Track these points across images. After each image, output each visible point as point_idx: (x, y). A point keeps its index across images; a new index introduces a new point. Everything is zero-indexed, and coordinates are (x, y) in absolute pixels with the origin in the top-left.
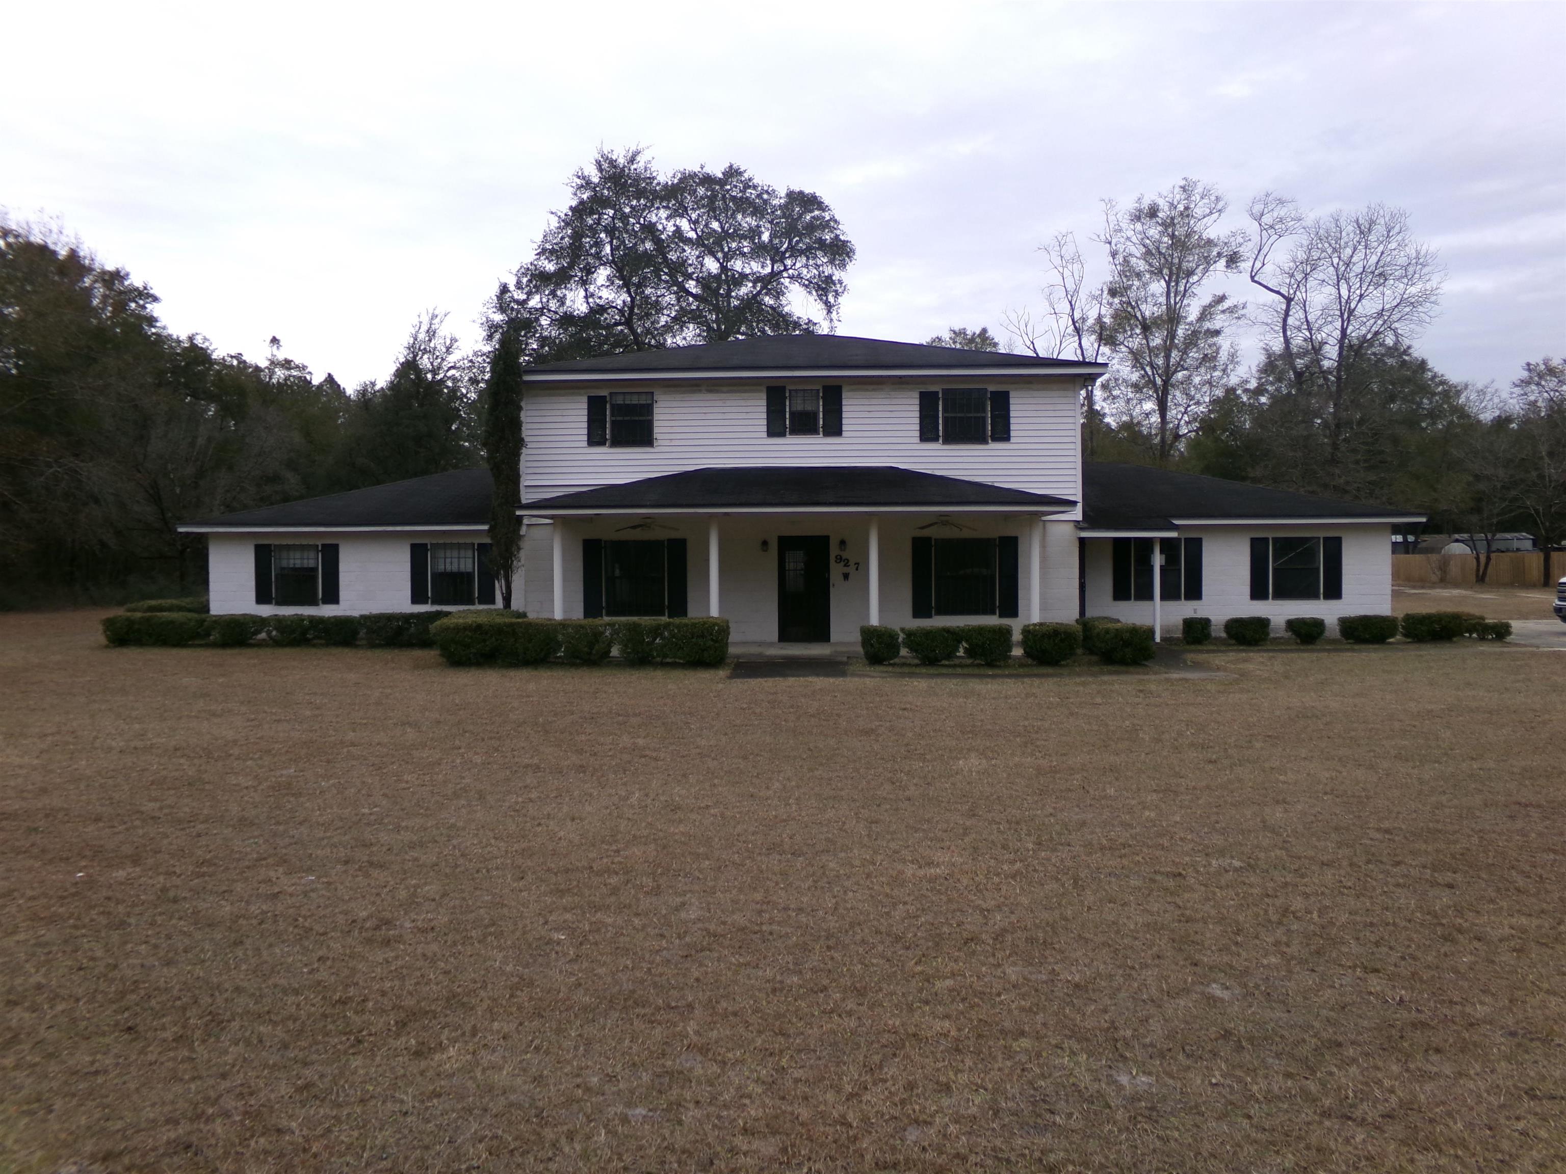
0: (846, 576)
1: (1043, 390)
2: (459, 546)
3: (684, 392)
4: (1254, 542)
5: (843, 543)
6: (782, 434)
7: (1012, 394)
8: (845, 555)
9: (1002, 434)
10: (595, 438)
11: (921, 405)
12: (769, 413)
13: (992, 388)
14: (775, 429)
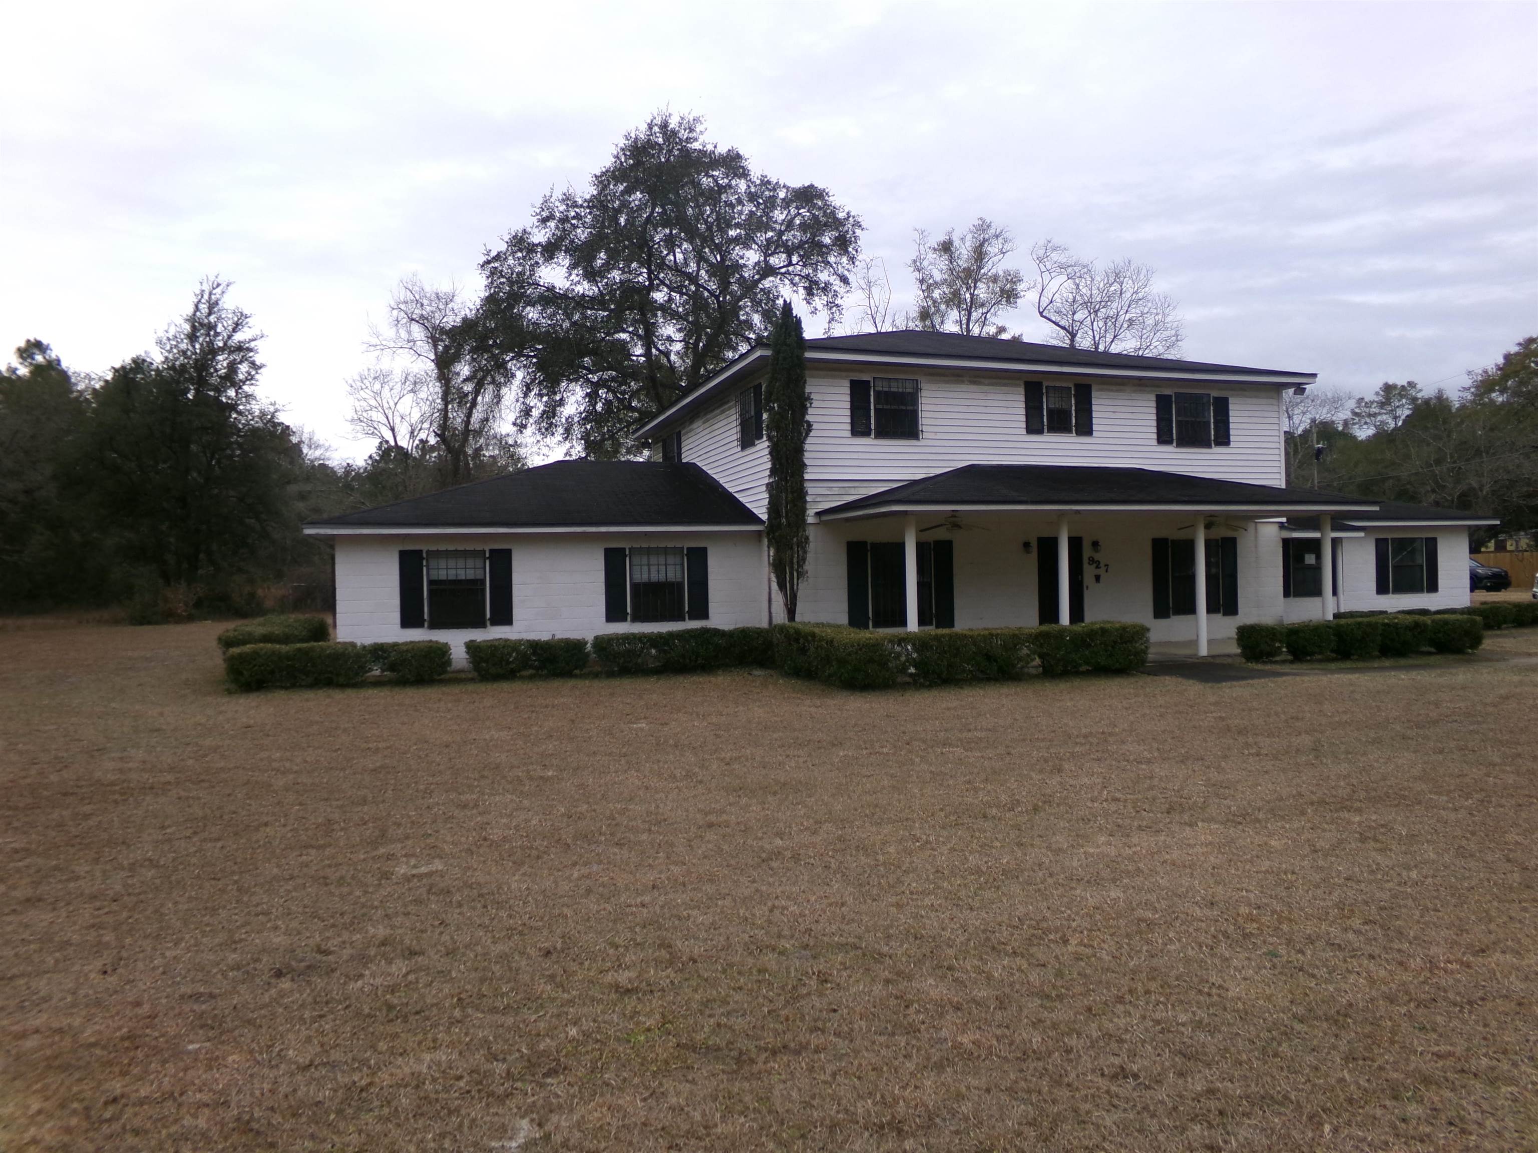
0: (1098, 578)
1: (1256, 397)
2: (666, 551)
3: (947, 382)
4: (1378, 542)
5: (1095, 544)
6: (1040, 432)
7: (1231, 400)
8: (1097, 557)
9: (1223, 440)
10: (859, 428)
11: (1158, 408)
12: (1027, 408)
13: (1214, 393)
14: (1033, 427)
